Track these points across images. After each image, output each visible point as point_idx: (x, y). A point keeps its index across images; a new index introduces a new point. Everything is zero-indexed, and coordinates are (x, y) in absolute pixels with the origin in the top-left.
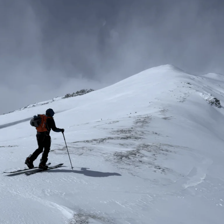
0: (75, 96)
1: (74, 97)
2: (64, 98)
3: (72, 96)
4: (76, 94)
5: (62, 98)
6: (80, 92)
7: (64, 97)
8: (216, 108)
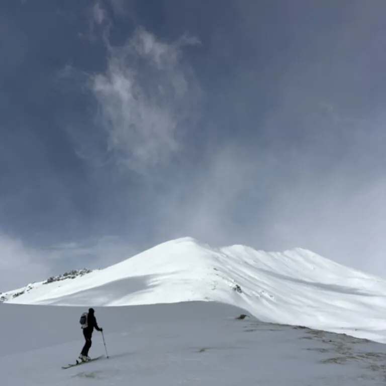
0: (62, 279)
1: (61, 281)
2: (46, 283)
3: (59, 280)
4: (64, 277)
5: (43, 284)
6: (70, 274)
7: (46, 281)
8: (238, 293)
